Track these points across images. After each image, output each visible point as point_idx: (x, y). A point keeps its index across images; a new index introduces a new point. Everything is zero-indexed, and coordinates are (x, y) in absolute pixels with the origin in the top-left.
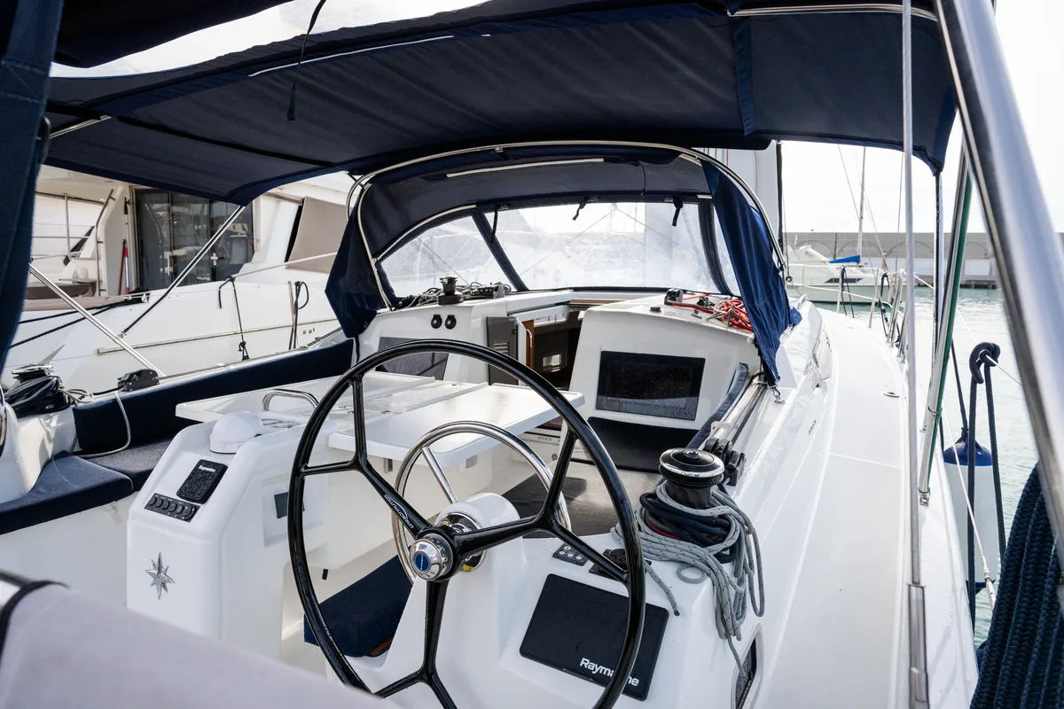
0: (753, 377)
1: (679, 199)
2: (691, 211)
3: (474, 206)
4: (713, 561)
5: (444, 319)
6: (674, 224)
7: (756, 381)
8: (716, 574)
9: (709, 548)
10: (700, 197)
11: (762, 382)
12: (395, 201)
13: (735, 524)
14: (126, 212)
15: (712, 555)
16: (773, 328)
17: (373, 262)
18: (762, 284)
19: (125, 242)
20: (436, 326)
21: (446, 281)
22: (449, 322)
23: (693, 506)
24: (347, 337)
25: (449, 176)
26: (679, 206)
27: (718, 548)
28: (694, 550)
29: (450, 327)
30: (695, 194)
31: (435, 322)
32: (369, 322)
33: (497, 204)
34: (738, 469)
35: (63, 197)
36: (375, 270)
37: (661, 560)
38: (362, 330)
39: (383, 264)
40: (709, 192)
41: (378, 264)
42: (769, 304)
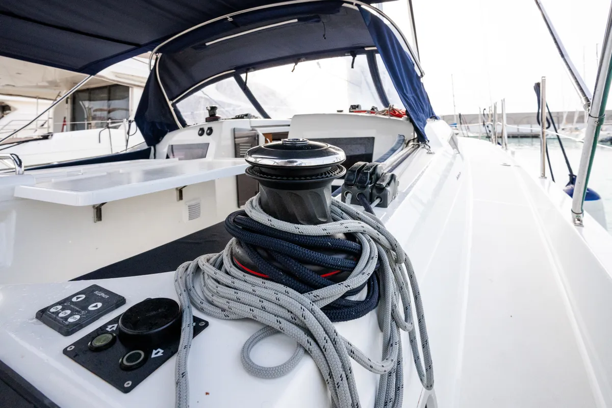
0: (409, 142)
1: (354, 51)
2: (362, 59)
3: (234, 71)
4: (316, 320)
5: (206, 130)
6: (352, 67)
7: (411, 143)
8: (323, 350)
9: (315, 292)
10: (366, 49)
11: (416, 143)
12: (181, 66)
13: (370, 249)
14: (67, 102)
15: (317, 308)
16: (420, 112)
17: (170, 103)
18: (410, 86)
19: (65, 118)
20: (201, 135)
21: (209, 108)
22: (208, 131)
23: (293, 220)
24: (148, 146)
25: (207, 44)
26: (354, 56)
27: (333, 292)
28: (284, 299)
29: (209, 134)
30: (363, 48)
31: (200, 132)
32: (163, 137)
33: (247, 68)
34: (388, 189)
35: (35, 98)
36: (172, 109)
37: (227, 318)
38: (158, 141)
39: (177, 105)
40: (374, 45)
41: (174, 105)
42: (415, 97)
